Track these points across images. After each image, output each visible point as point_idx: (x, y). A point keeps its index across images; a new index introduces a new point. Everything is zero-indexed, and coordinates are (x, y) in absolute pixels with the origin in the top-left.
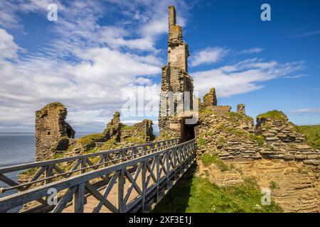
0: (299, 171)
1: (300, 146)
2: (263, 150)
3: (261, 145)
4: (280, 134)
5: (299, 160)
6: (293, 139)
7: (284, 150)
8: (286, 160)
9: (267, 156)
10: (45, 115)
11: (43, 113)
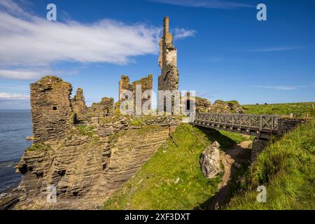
4: (239, 110)
10: (49, 89)
11: (47, 87)
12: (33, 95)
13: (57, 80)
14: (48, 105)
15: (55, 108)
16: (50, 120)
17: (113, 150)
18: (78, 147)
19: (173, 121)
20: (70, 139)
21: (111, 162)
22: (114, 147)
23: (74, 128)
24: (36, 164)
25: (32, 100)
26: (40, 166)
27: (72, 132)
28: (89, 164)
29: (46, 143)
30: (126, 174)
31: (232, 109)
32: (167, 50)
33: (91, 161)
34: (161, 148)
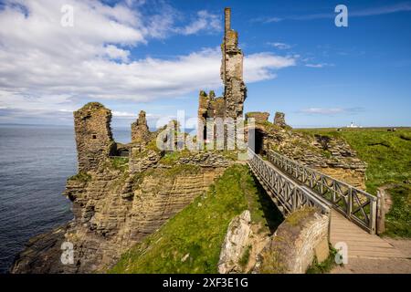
0: (353, 176)
1: (354, 160)
2: (329, 161)
3: (328, 158)
4: (342, 151)
5: (352, 169)
6: (349, 154)
7: (344, 162)
8: (344, 168)
9: (332, 166)
10: (89, 117)
11: (86, 115)
12: (76, 123)
13: (98, 106)
14: (89, 133)
15: (94, 137)
16: (91, 150)
17: (136, 193)
18: (110, 182)
19: (219, 161)
20: (102, 172)
21: (134, 206)
22: (138, 188)
23: (107, 160)
24: (77, 194)
25: (76, 128)
26: (81, 197)
27: (105, 165)
28: (114, 204)
30: (149, 225)
31: (326, 148)
32: (227, 56)
33: (117, 202)
34: (199, 199)
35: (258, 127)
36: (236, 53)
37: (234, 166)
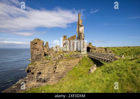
3: (107, 53)
4: (109, 51)
10: (36, 43)
12: (31, 46)
13: (39, 40)
14: (36, 49)
15: (38, 50)
16: (36, 54)
17: (57, 66)
18: (46, 64)
19: (81, 55)
20: (43, 61)
21: (57, 70)
22: (58, 65)
23: (44, 57)
24: (32, 70)
25: (31, 47)
27: (43, 59)
28: (49, 71)
29: (35, 62)
30: (62, 75)
31: (106, 51)
32: (80, 27)
33: (50, 70)
34: (76, 66)
35: (89, 46)
36: (82, 26)
37: (85, 57)
